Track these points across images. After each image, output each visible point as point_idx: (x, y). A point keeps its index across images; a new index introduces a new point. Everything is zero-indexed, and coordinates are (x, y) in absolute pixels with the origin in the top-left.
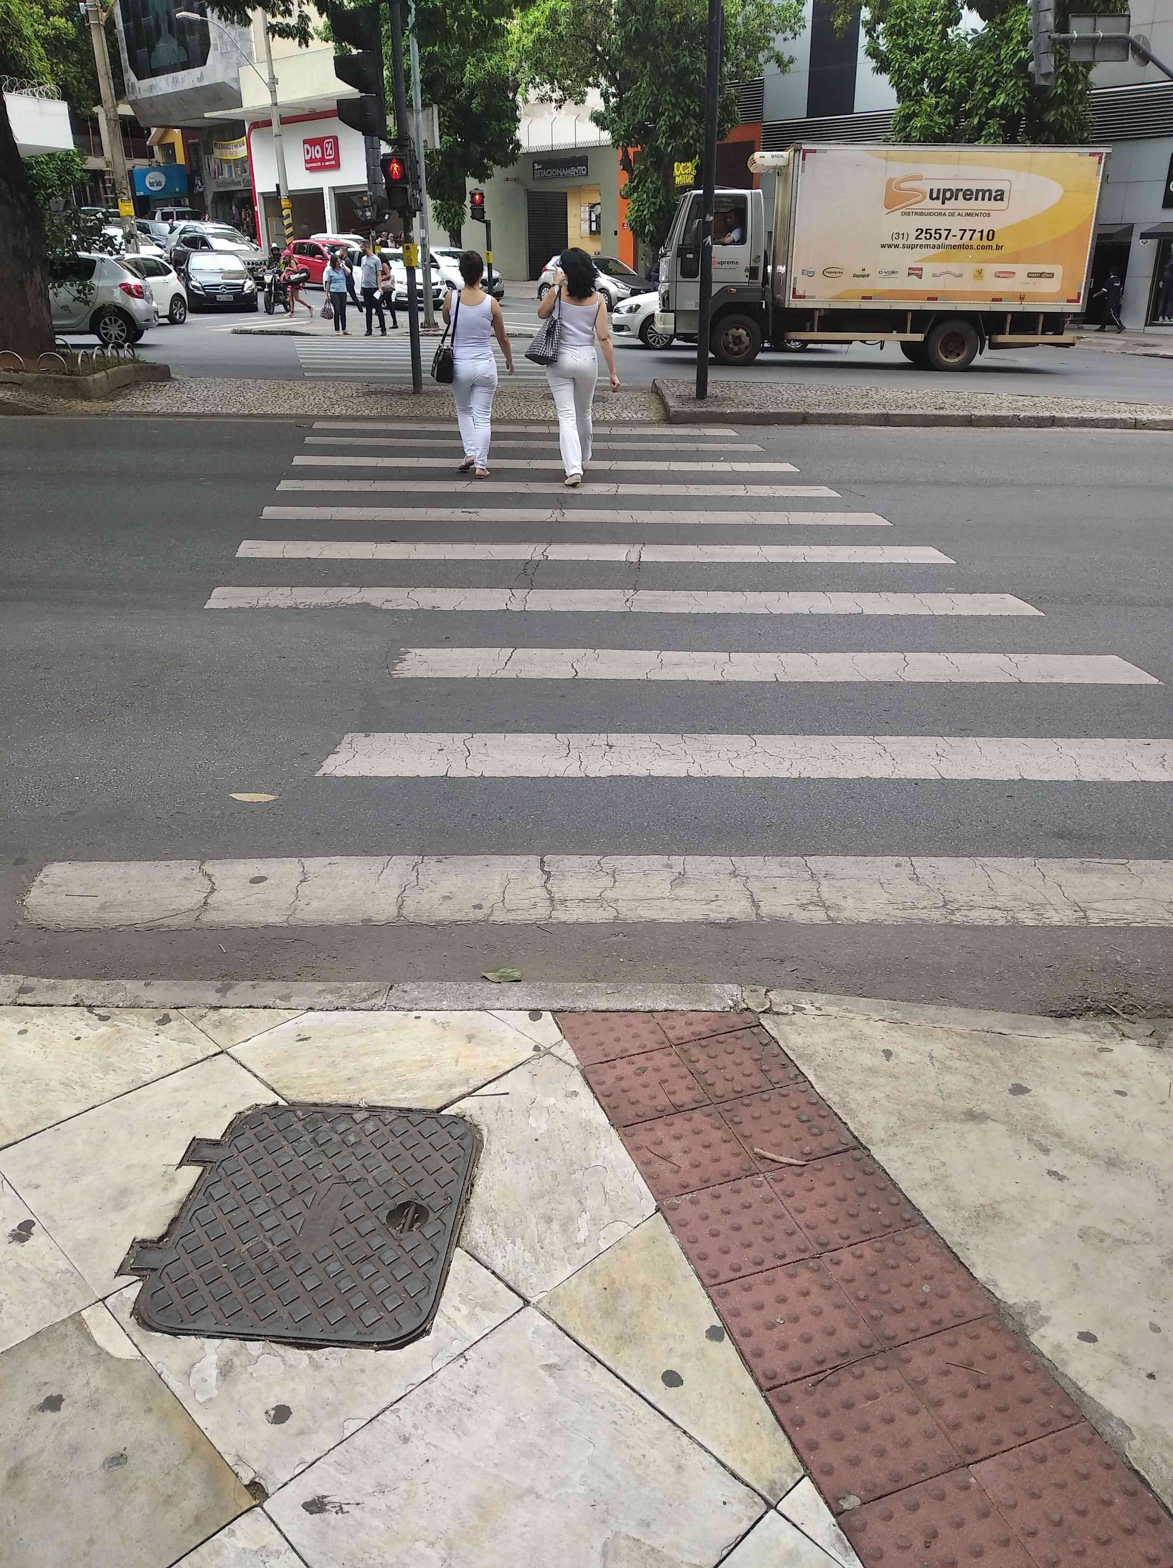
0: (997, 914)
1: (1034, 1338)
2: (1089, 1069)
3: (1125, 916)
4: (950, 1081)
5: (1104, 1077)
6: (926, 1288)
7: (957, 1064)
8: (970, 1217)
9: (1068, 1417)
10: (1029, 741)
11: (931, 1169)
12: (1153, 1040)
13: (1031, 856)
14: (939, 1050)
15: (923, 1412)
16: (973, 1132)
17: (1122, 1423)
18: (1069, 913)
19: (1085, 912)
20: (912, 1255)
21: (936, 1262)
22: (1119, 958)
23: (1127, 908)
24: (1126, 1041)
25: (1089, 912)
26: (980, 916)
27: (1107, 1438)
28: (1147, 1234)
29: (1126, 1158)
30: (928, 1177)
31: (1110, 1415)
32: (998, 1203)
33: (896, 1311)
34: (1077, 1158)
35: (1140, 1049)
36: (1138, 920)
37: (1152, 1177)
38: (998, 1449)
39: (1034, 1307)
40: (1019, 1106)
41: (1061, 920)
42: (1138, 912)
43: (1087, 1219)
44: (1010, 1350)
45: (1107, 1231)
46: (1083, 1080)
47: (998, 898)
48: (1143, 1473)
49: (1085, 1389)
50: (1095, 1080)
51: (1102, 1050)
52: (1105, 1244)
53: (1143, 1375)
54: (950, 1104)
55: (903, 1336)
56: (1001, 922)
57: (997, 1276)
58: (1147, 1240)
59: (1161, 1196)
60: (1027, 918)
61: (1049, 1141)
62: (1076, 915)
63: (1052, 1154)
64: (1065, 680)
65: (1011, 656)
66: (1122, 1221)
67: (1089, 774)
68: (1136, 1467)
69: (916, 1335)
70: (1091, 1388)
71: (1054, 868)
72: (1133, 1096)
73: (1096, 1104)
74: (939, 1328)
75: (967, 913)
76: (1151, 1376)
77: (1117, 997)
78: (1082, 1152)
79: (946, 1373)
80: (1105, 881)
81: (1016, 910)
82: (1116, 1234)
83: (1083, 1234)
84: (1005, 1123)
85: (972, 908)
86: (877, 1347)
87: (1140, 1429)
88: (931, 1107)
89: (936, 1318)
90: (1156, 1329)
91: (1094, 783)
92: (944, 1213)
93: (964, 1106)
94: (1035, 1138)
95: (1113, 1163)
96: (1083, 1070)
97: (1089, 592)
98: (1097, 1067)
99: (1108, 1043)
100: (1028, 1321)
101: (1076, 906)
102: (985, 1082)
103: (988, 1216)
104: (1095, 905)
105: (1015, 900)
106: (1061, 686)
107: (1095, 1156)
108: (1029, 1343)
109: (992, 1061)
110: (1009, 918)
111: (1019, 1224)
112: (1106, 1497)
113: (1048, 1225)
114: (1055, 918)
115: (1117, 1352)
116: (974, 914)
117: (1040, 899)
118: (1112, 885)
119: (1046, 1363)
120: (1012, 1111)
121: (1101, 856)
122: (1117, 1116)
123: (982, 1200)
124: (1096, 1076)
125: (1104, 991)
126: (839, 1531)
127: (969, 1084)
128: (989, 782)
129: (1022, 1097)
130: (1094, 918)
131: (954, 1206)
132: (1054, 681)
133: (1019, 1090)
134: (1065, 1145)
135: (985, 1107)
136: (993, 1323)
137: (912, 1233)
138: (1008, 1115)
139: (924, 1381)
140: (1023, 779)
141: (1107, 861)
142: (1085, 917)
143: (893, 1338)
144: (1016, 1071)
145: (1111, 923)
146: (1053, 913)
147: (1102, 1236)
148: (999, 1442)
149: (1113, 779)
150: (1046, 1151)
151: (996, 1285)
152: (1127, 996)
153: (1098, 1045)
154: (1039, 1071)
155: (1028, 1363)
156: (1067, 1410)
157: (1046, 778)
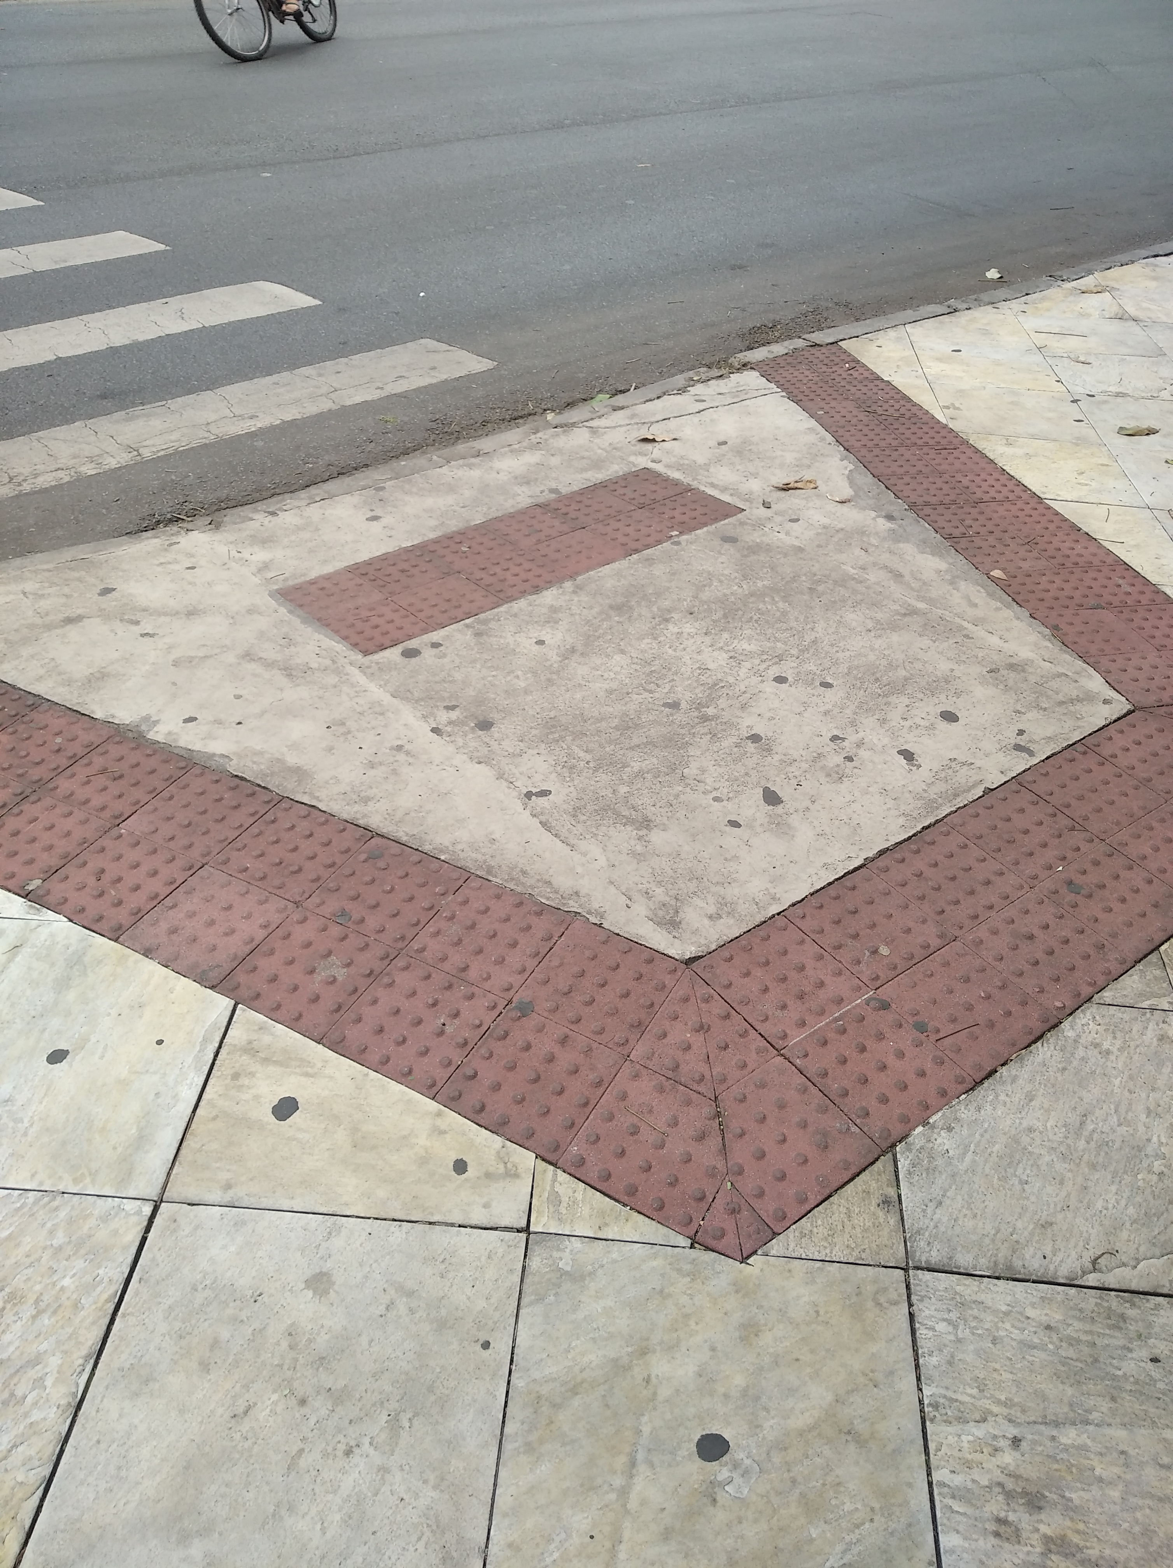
0: (60, 474)
1: (151, 736)
2: (162, 560)
3: (172, 444)
4: (45, 604)
5: (176, 561)
6: (59, 740)
7: (50, 590)
8: (83, 684)
9: (182, 768)
10: (57, 323)
11: (42, 666)
12: (212, 526)
13: (81, 420)
14: (30, 586)
15: (76, 811)
16: (73, 632)
17: (223, 756)
18: (124, 455)
19: (137, 451)
20: (41, 725)
21: (63, 721)
22: (174, 478)
23: (173, 438)
24: (190, 533)
25: (141, 451)
26: (46, 481)
27: (214, 767)
28: (225, 646)
29: (201, 607)
30: (42, 672)
31: (214, 755)
32: (105, 667)
33: (38, 764)
34: (163, 619)
35: (202, 535)
36: (183, 444)
37: (223, 612)
38: (138, 806)
39: (146, 719)
40: (108, 602)
41: (119, 462)
42: (182, 439)
43: (176, 654)
44: (133, 749)
45: (193, 654)
46: (160, 569)
47: (58, 461)
48: (240, 774)
49: (194, 748)
50: (169, 566)
51: (171, 545)
52: (193, 663)
53: (234, 725)
54: (48, 620)
55: (47, 776)
56: (67, 479)
57: (113, 711)
58: (225, 649)
59: (231, 621)
60: (89, 470)
61: (138, 616)
62: (131, 455)
63: (141, 623)
64: (79, 262)
65: (19, 248)
66: (204, 645)
67: (119, 339)
68: (236, 773)
69: (58, 771)
70: (197, 746)
71: (104, 424)
72: (201, 567)
73: (172, 581)
74: (75, 760)
75: (33, 481)
76: (240, 723)
77: (178, 506)
78: (165, 614)
79: (88, 782)
80: (150, 423)
81: (77, 466)
82: (201, 654)
83: (176, 663)
84: (99, 616)
85: (36, 476)
86: (28, 791)
87: (234, 754)
88: (31, 627)
89: (70, 754)
90: (238, 697)
91: (125, 346)
92: (61, 690)
93: (61, 616)
94: (126, 617)
95: (191, 613)
96: (157, 562)
97: (83, 175)
98: (170, 557)
99: (175, 539)
100: (143, 727)
101: (130, 448)
102: (75, 595)
103: (98, 679)
104: (145, 444)
105: (74, 458)
106: (75, 268)
107: (177, 613)
108: (147, 740)
109: (80, 580)
110: (72, 474)
111: (124, 675)
112: (218, 797)
113: (147, 667)
114: (112, 463)
115: (213, 720)
116: (40, 480)
117: (97, 451)
118: (156, 423)
119: (162, 745)
120: (103, 607)
121: (143, 404)
122: (190, 583)
123: (91, 671)
124: (170, 563)
125: (166, 506)
126: (30, 903)
127: (63, 600)
128: (27, 368)
129: (110, 595)
130: (147, 453)
131: (69, 683)
132: (67, 264)
133: (106, 591)
134: (151, 615)
135: (80, 611)
136: (117, 739)
137: (38, 712)
138: (100, 610)
139: (72, 794)
140: (59, 358)
141: (149, 406)
142: (139, 455)
143: (40, 780)
144: (102, 580)
145: (162, 453)
146: (111, 459)
147: (190, 659)
148: (138, 802)
149: (141, 339)
150: (137, 623)
151: (113, 717)
152: (186, 504)
153: (168, 542)
154: (121, 574)
155: (149, 752)
156: (183, 764)
157: (80, 351)
